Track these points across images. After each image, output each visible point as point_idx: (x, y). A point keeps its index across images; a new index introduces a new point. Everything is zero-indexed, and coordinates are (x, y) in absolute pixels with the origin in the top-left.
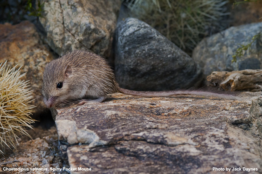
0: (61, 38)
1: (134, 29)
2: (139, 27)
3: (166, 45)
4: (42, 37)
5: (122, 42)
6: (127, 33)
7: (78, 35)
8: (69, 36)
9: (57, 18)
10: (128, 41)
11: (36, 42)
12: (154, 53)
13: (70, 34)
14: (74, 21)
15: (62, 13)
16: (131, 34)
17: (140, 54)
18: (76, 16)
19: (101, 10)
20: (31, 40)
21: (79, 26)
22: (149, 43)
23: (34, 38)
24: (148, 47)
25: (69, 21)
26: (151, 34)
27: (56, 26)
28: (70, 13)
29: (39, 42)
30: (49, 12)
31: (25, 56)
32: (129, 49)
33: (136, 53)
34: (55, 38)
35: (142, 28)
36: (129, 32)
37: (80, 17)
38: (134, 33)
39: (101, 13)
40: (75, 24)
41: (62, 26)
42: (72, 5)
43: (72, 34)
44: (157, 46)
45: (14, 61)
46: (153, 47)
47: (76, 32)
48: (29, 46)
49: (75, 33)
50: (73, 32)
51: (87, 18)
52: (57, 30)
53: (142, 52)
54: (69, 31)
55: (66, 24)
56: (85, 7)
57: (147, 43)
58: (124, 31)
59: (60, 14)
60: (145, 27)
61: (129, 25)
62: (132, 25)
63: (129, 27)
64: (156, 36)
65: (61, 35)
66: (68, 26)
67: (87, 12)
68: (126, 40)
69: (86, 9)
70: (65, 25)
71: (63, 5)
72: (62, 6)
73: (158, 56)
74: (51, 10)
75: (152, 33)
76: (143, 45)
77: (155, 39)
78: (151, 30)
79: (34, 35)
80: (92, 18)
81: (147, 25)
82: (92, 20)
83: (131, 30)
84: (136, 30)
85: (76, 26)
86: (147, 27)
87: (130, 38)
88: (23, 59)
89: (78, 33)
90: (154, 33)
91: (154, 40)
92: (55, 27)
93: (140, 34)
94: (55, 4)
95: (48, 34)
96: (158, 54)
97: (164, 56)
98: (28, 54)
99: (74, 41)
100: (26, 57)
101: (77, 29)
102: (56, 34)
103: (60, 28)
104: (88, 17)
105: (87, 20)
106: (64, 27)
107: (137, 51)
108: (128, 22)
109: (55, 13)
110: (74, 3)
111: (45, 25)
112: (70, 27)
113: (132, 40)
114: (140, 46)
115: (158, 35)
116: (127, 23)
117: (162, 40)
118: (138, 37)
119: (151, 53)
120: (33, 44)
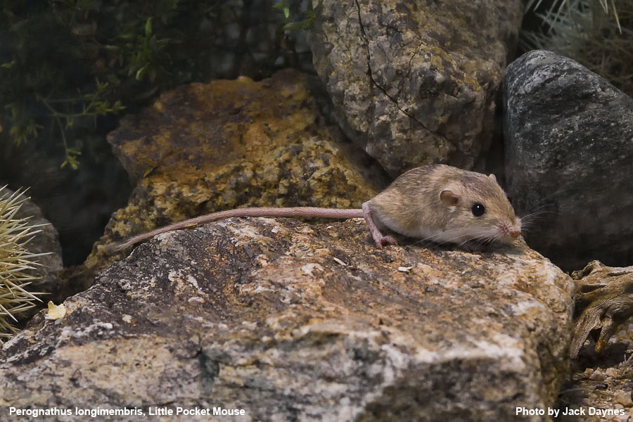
0: (364, 108)
1: (545, 76)
2: (554, 70)
3: (626, 111)
4: (325, 110)
5: (515, 111)
6: (527, 88)
7: (406, 100)
8: (382, 102)
9: (355, 60)
10: (530, 108)
11: (310, 120)
12: (595, 135)
13: (386, 98)
14: (395, 65)
15: (365, 46)
16: (535, 89)
17: (562, 138)
18: (399, 53)
19: (466, 35)
20: (297, 116)
21: (407, 76)
22: (582, 109)
23: (305, 110)
24: (580, 118)
25: (383, 66)
26: (587, 86)
27: (352, 78)
28: (386, 46)
29: (317, 121)
30: (336, 45)
31: (281, 156)
32: (534, 127)
33: (552, 137)
34: (351, 109)
35: (563, 72)
36: (531, 84)
37: (409, 54)
38: (543, 85)
39: (466, 42)
40: (398, 74)
41: (367, 79)
42: (389, 27)
43: (391, 98)
44: (603, 115)
45: (254, 170)
46: (593, 118)
47: (399, 92)
48: (291, 132)
49: (398, 95)
50: (394, 91)
51: (426, 57)
52: (355, 89)
53: (566, 133)
54: (385, 89)
55: (376, 73)
56: (420, 30)
57: (576, 109)
58: (520, 83)
59: (361, 50)
60: (571, 71)
61: (532, 67)
62: (539, 67)
63: (532, 73)
64: (599, 90)
65: (364, 100)
66: (380, 78)
67: (426, 41)
68: (525, 104)
69: (424, 35)
70: (374, 77)
71: (368, 26)
72: (366, 30)
73: (606, 142)
74: (340, 41)
75: (589, 84)
76: (566, 117)
77: (596, 97)
78: (586, 78)
79: (304, 104)
80: (440, 55)
81: (575, 65)
82: (437, 62)
83: (536, 79)
84: (547, 77)
85: (401, 78)
86: (576, 70)
87: (534, 98)
88: (276, 164)
89: (406, 94)
90: (594, 84)
91: (595, 102)
92: (350, 83)
93: (559, 87)
94: (348, 26)
95: (334, 100)
96: (605, 135)
97: (623, 141)
98: (287, 151)
99: (397, 113)
100: (281, 159)
101: (402, 84)
102: (353, 98)
103: (362, 83)
104: (429, 55)
105: (426, 61)
106: (372, 82)
107: (555, 130)
108: (530, 59)
109: (348, 48)
110: (393, 22)
111: (328, 79)
112: (385, 79)
113: (539, 104)
114: (561, 116)
115: (603, 90)
116: (527, 63)
117: (614, 99)
118: (554, 96)
119: (588, 133)
120: (301, 126)
